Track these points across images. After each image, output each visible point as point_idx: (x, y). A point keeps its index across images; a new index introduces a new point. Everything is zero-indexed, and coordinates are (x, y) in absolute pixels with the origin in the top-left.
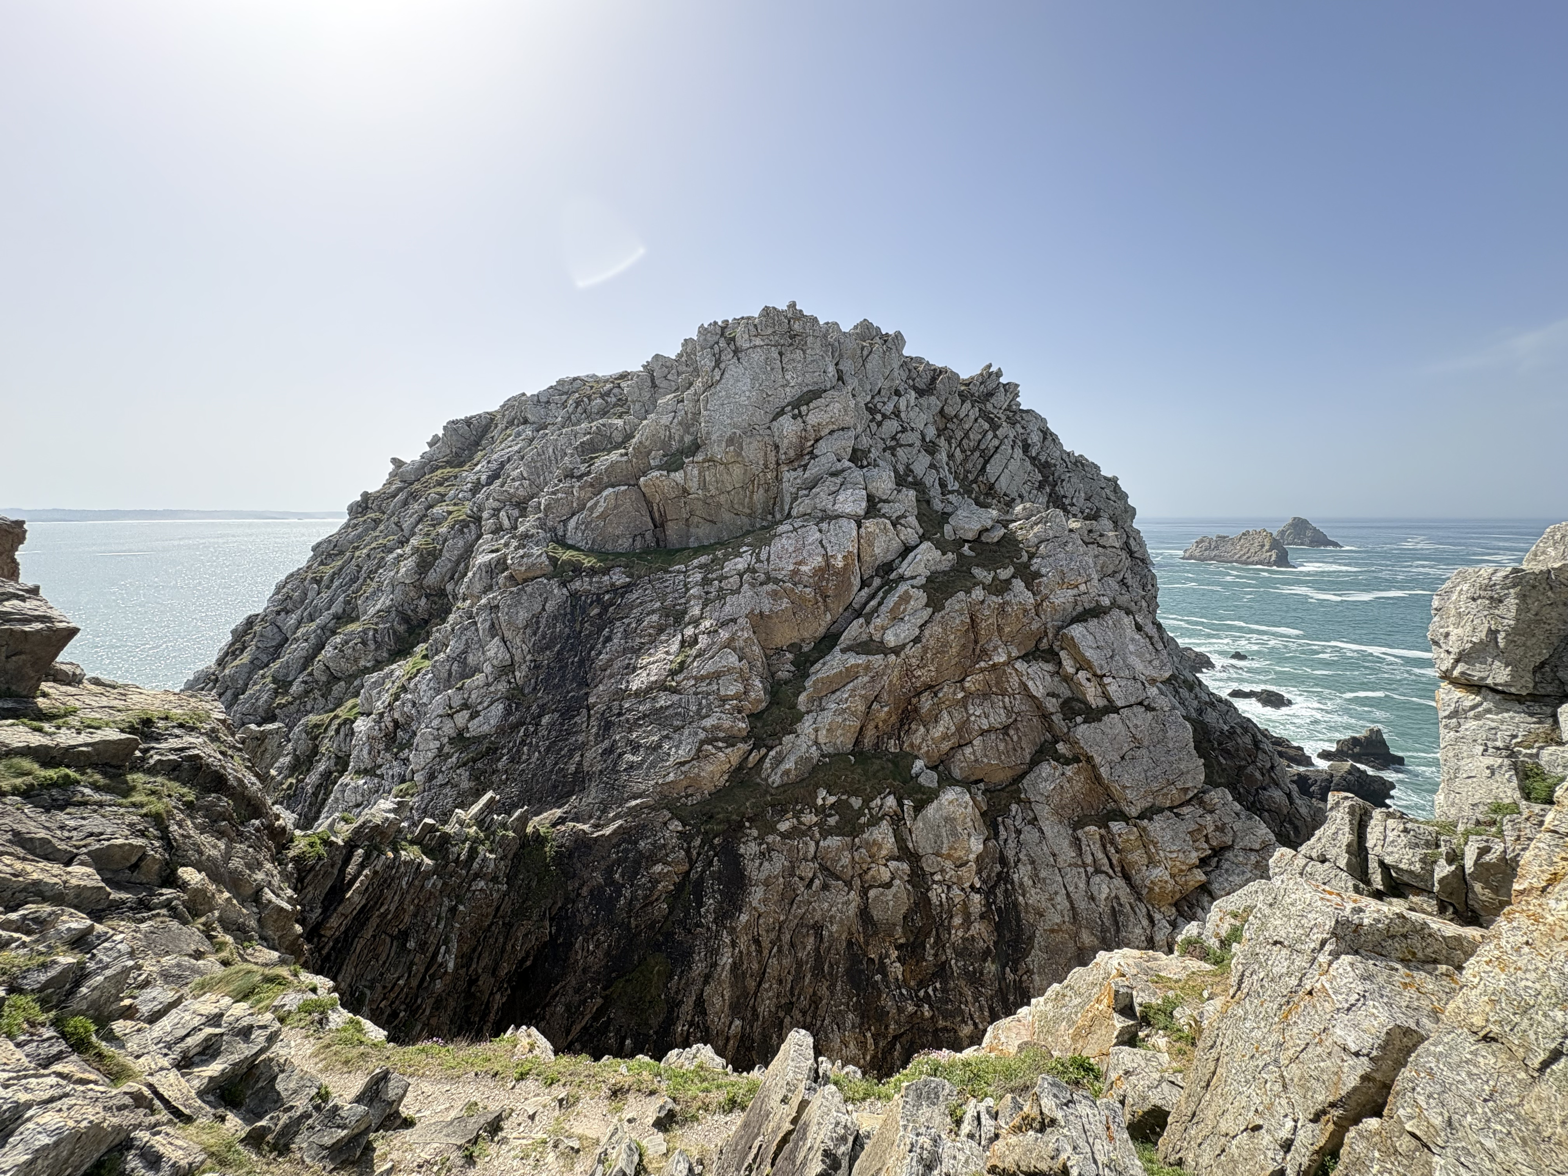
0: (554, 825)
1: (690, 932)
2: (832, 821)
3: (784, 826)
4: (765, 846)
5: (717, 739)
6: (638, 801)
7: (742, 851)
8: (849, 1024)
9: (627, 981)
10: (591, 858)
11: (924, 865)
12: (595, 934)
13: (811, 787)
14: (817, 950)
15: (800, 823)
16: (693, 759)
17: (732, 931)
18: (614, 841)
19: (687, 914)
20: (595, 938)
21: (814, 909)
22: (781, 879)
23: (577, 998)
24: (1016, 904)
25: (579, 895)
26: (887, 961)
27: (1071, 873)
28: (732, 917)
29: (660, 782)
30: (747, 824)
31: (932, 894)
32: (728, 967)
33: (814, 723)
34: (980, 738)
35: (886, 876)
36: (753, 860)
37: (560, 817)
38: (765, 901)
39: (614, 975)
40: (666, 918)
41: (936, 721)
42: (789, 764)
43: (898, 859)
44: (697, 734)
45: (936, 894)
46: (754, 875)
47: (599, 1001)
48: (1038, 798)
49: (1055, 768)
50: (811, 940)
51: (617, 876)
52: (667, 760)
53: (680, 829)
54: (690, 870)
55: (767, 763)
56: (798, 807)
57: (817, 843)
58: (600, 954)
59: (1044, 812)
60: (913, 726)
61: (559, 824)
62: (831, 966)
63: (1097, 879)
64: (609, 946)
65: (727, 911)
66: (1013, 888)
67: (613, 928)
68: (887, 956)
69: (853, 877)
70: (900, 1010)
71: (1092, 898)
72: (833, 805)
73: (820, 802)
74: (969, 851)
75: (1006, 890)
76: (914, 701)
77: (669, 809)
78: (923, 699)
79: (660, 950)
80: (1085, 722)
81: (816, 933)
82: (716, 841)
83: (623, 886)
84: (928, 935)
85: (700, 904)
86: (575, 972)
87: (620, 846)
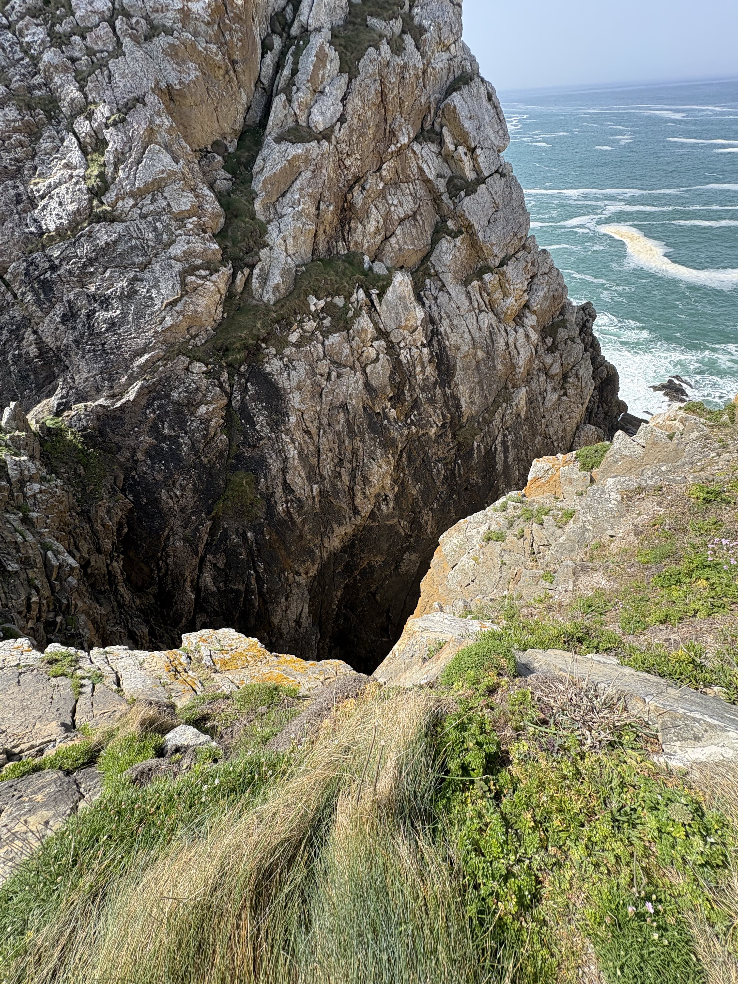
0: (58, 414)
1: (255, 446)
2: (327, 322)
3: (294, 337)
4: (286, 359)
5: (198, 268)
6: (146, 356)
7: (268, 370)
8: (379, 455)
9: (224, 500)
10: (127, 427)
11: (393, 339)
12: (174, 483)
13: (302, 296)
14: (347, 421)
15: (305, 331)
16: (182, 296)
17: (288, 432)
18: (143, 402)
19: (246, 435)
20: (178, 485)
21: (337, 394)
22: (309, 381)
23: (188, 531)
24: (445, 347)
25: (136, 462)
26: (387, 410)
27: (469, 316)
28: (283, 422)
29: (159, 330)
30: (263, 345)
31: (402, 357)
32: (296, 456)
33: (280, 232)
34: (400, 227)
35: (372, 353)
36: (281, 374)
37: (59, 405)
38: (303, 401)
39: (210, 502)
40: (230, 445)
41: (368, 217)
42: (276, 279)
43: (377, 339)
44: (170, 266)
45: (404, 356)
46: (287, 384)
47: (209, 523)
48: (444, 269)
49: (450, 242)
50: (342, 415)
51: (166, 431)
52: (153, 305)
53: (204, 369)
54: (230, 401)
55: (255, 283)
56: (298, 318)
57: (323, 344)
58: (188, 494)
59: (448, 278)
60: (353, 225)
61: (63, 411)
62: (359, 427)
63: (482, 316)
64: (194, 485)
65: (278, 420)
66: (442, 338)
67: (189, 471)
68: (386, 407)
69: (354, 362)
70: (402, 435)
71: (480, 329)
72: (323, 308)
73: (313, 308)
74: (416, 319)
75: (439, 340)
76: (349, 196)
77: (184, 354)
78: (355, 194)
79: (238, 469)
80: (466, 195)
81: (344, 410)
82: (243, 369)
83: (178, 436)
84: (404, 385)
85: (253, 424)
86: (175, 516)
87: (152, 404)
